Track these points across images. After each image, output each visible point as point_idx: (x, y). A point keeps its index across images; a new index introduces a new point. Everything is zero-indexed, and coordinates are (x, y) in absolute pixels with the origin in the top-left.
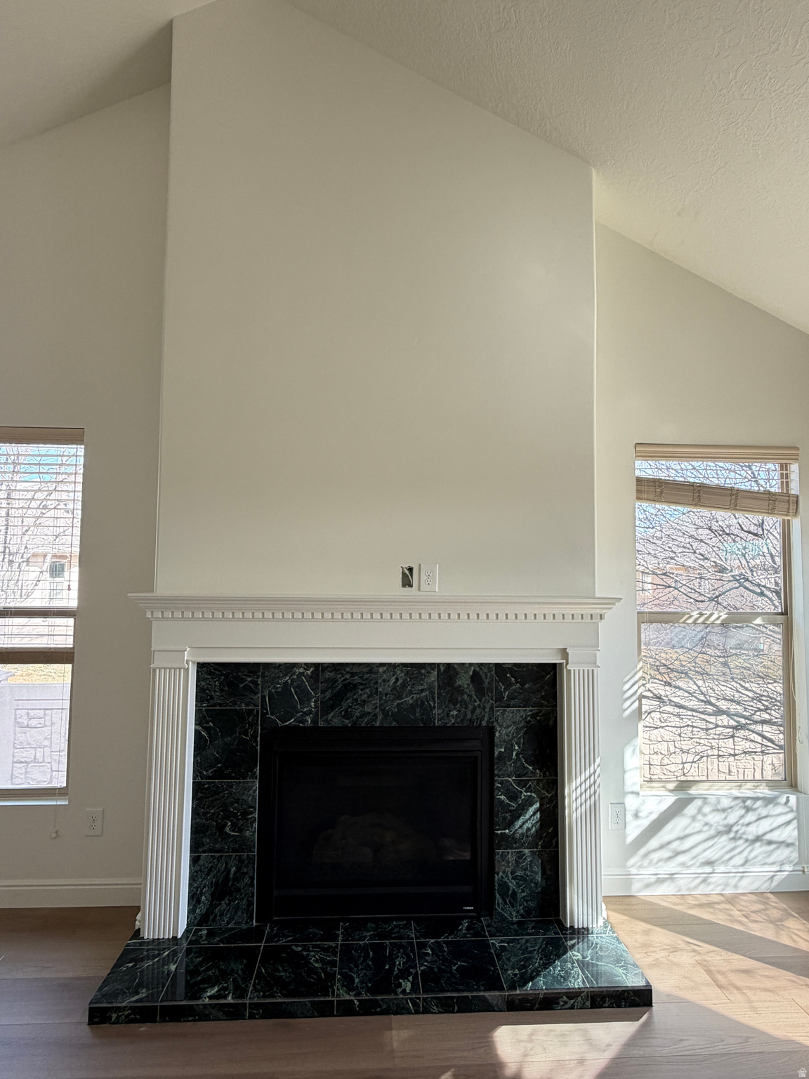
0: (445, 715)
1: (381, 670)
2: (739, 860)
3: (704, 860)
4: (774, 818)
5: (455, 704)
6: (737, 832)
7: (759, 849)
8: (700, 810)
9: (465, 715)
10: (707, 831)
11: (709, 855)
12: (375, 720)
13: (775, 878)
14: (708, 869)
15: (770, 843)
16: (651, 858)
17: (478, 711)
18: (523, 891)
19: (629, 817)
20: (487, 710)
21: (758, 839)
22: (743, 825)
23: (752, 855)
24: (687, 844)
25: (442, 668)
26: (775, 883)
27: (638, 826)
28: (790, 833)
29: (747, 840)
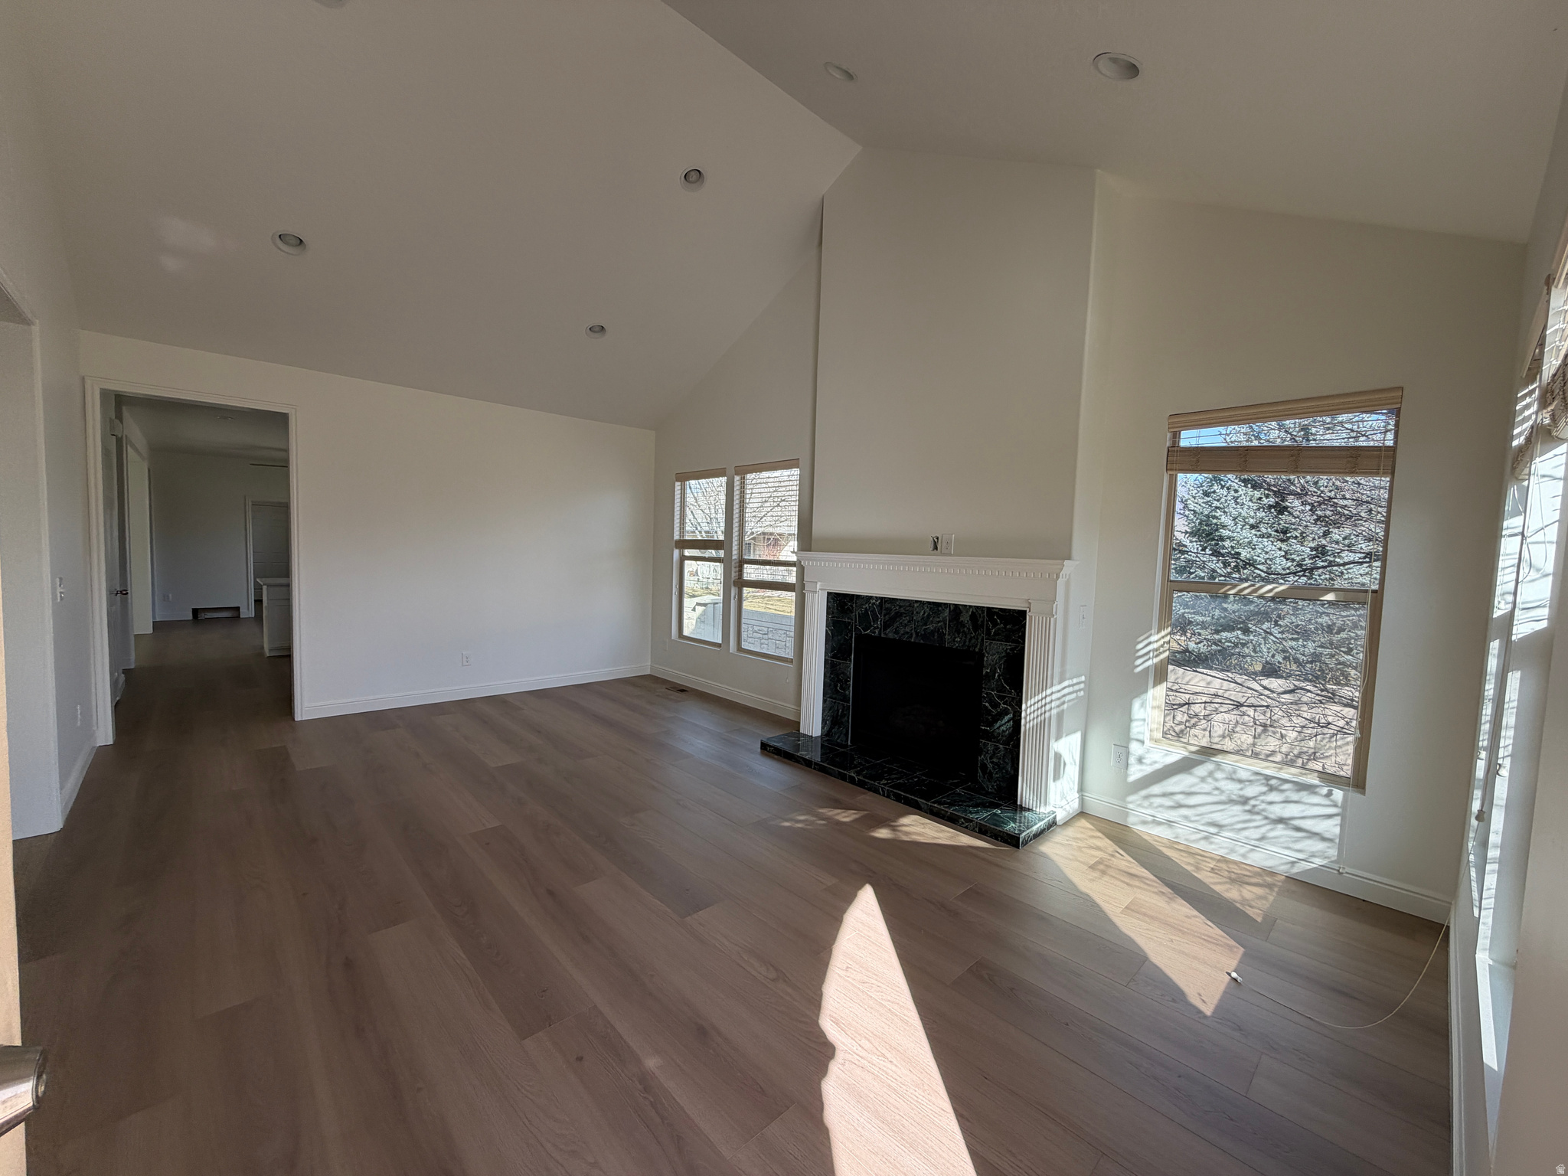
0: (954, 641)
1: (916, 605)
2: (1255, 834)
3: (1210, 821)
4: (1307, 806)
5: (959, 634)
6: (1254, 806)
7: (1280, 831)
8: (1211, 774)
9: (965, 642)
10: (1216, 795)
11: (1217, 817)
12: (911, 637)
13: (1297, 865)
14: (1213, 830)
15: (1298, 829)
16: (1151, 801)
17: (973, 641)
18: (997, 773)
19: (1132, 760)
20: (979, 640)
21: (1281, 820)
22: (1263, 802)
23: (1272, 834)
24: (1193, 801)
25: (952, 608)
26: (1295, 870)
27: (1141, 770)
28: (1332, 828)
29: (1266, 818)
